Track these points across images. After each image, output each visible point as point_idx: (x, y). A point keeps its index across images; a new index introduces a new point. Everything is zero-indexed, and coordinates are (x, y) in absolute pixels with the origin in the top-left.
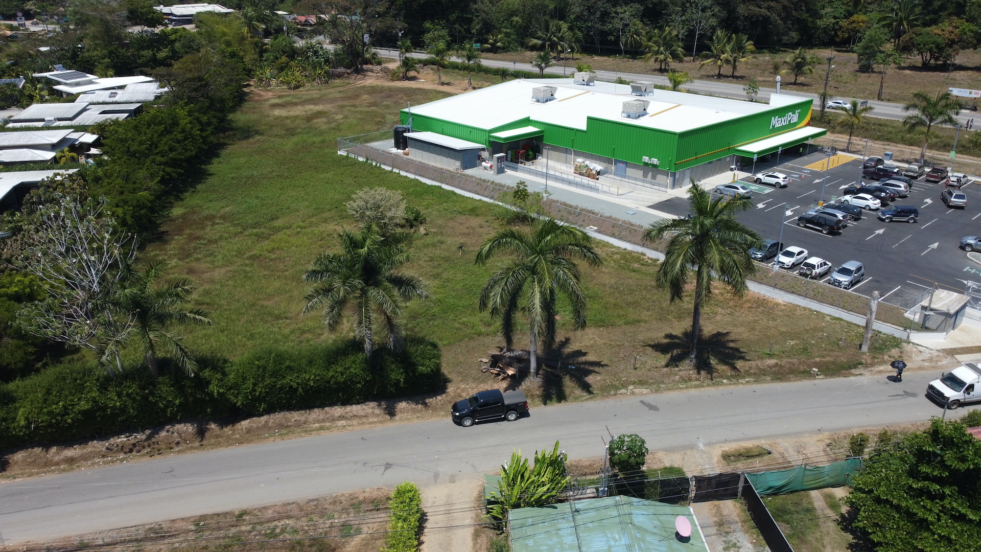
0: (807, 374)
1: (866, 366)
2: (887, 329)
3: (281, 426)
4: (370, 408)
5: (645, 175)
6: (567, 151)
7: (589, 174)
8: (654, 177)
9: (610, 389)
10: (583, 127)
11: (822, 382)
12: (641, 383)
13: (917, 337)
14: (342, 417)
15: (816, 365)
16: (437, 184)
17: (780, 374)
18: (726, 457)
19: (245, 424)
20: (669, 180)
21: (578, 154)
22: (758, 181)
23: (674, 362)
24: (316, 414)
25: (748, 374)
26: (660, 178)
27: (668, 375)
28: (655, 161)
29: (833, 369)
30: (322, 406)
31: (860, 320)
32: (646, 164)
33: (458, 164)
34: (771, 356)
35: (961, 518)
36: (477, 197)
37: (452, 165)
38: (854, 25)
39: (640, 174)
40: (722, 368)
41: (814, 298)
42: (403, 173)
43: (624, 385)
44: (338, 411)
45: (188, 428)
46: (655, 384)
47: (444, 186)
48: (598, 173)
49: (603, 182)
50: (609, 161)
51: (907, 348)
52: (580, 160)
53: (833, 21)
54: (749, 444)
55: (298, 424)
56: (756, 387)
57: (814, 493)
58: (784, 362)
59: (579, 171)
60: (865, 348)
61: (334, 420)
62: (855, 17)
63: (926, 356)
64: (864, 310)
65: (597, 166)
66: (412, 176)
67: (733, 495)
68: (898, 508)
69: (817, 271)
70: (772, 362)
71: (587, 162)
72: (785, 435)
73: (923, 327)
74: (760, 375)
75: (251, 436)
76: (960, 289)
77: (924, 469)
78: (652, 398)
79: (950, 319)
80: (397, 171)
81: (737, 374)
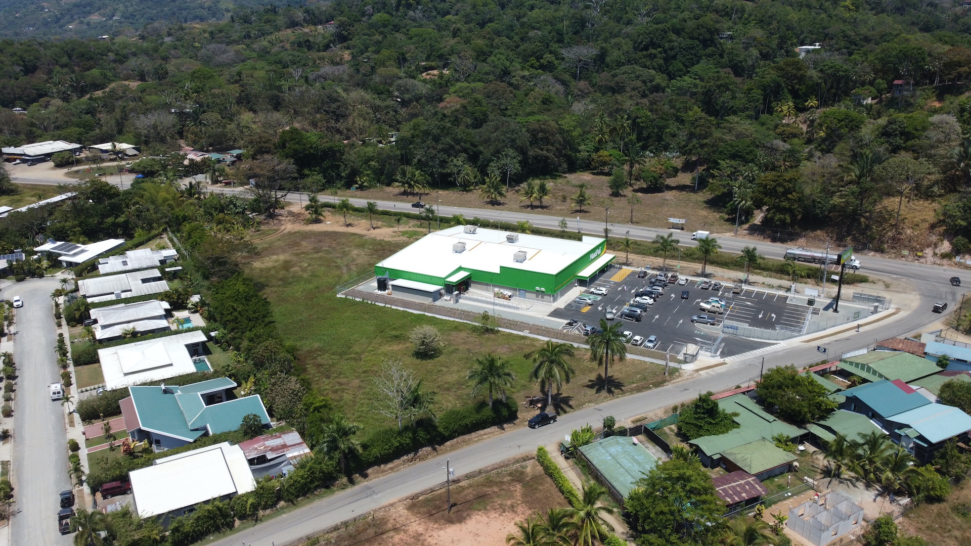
0: (649, 388)
1: (669, 381)
2: (672, 364)
3: (464, 441)
4: (494, 429)
5: (537, 296)
6: (487, 285)
7: (504, 297)
8: (542, 297)
9: (580, 406)
10: (498, 272)
11: (655, 390)
12: (590, 402)
13: (684, 366)
14: (484, 434)
15: (651, 384)
16: (422, 313)
17: (639, 390)
18: (633, 422)
19: (448, 443)
20: (551, 299)
21: (494, 286)
22: (592, 293)
23: (598, 391)
24: (473, 435)
25: (627, 391)
26: (545, 297)
27: (599, 396)
28: (543, 289)
29: (658, 384)
30: (475, 431)
31: (663, 363)
32: (538, 291)
33: (431, 299)
34: (633, 383)
35: (710, 423)
36: (452, 319)
37: (428, 301)
38: (601, 158)
39: (534, 296)
40: (616, 391)
41: (641, 355)
42: (393, 307)
43: (584, 403)
44: (481, 432)
45: (429, 449)
46: (596, 401)
47: (427, 314)
48: (510, 296)
49: (514, 302)
50: (515, 290)
51: (681, 371)
52: (496, 289)
53: (587, 154)
54: (639, 417)
55: (470, 440)
56: (632, 396)
57: (665, 428)
58: (639, 384)
59: (497, 295)
60: (666, 374)
61: (481, 436)
62: (601, 153)
63: (688, 374)
64: (663, 358)
65: (508, 293)
66: (402, 309)
67: (640, 433)
68: (693, 424)
69: (639, 342)
70: (635, 385)
71: (501, 291)
72: (649, 412)
73: (685, 362)
74: (632, 391)
75: (453, 448)
76: (696, 343)
77: (698, 410)
78: (597, 406)
79: (694, 357)
80: (389, 306)
81: (623, 392)
